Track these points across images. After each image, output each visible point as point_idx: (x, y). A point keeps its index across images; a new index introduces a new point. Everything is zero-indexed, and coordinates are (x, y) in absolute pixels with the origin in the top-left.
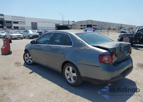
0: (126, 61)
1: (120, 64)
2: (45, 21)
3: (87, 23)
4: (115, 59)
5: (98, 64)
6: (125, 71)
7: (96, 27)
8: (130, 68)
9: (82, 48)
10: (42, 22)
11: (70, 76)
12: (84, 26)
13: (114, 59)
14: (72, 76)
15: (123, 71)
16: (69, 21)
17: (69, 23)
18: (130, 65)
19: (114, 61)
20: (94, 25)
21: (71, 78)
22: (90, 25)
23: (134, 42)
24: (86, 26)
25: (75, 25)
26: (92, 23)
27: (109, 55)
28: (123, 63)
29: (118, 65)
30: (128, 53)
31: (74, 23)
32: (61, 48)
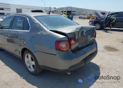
0: (90, 46)
1: (82, 50)
2: (29, 8)
3: (67, 10)
4: (75, 45)
5: (54, 52)
6: (87, 57)
7: (75, 13)
8: (93, 53)
9: (39, 33)
10: (26, 8)
11: (30, 64)
12: (65, 12)
13: (72, 45)
14: (31, 65)
15: (85, 57)
16: (50, 8)
17: (50, 9)
18: (94, 51)
19: (73, 47)
20: (73, 12)
21: (30, 66)
22: (70, 11)
23: (104, 25)
24: (66, 12)
25: (57, 11)
26: (72, 10)
27: (66, 41)
28: (85, 49)
29: (78, 52)
30: (91, 37)
31: (55, 9)
32: (19, 33)
